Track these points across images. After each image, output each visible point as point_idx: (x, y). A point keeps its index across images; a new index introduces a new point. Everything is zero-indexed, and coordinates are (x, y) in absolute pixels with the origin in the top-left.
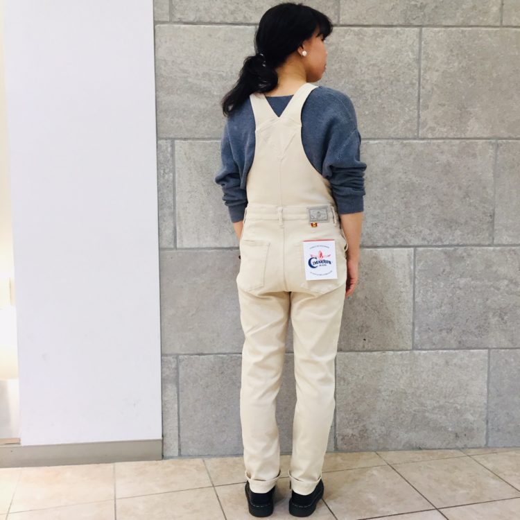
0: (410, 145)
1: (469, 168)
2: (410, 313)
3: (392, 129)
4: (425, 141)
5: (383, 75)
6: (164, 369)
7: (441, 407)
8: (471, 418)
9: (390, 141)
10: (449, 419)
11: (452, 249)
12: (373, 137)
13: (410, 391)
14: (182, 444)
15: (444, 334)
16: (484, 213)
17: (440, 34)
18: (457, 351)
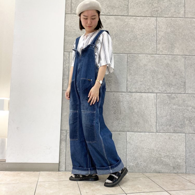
0: (154, 56)
1: (175, 66)
2: (155, 118)
3: (147, 51)
4: (159, 55)
5: (144, 32)
6: (61, 135)
7: (167, 156)
8: (179, 161)
9: (147, 55)
10: (171, 161)
11: (170, 94)
12: (140, 53)
13: (155, 149)
14: (67, 166)
15: (168, 127)
16: (182, 82)
17: (163, 20)
18: (173, 134)
